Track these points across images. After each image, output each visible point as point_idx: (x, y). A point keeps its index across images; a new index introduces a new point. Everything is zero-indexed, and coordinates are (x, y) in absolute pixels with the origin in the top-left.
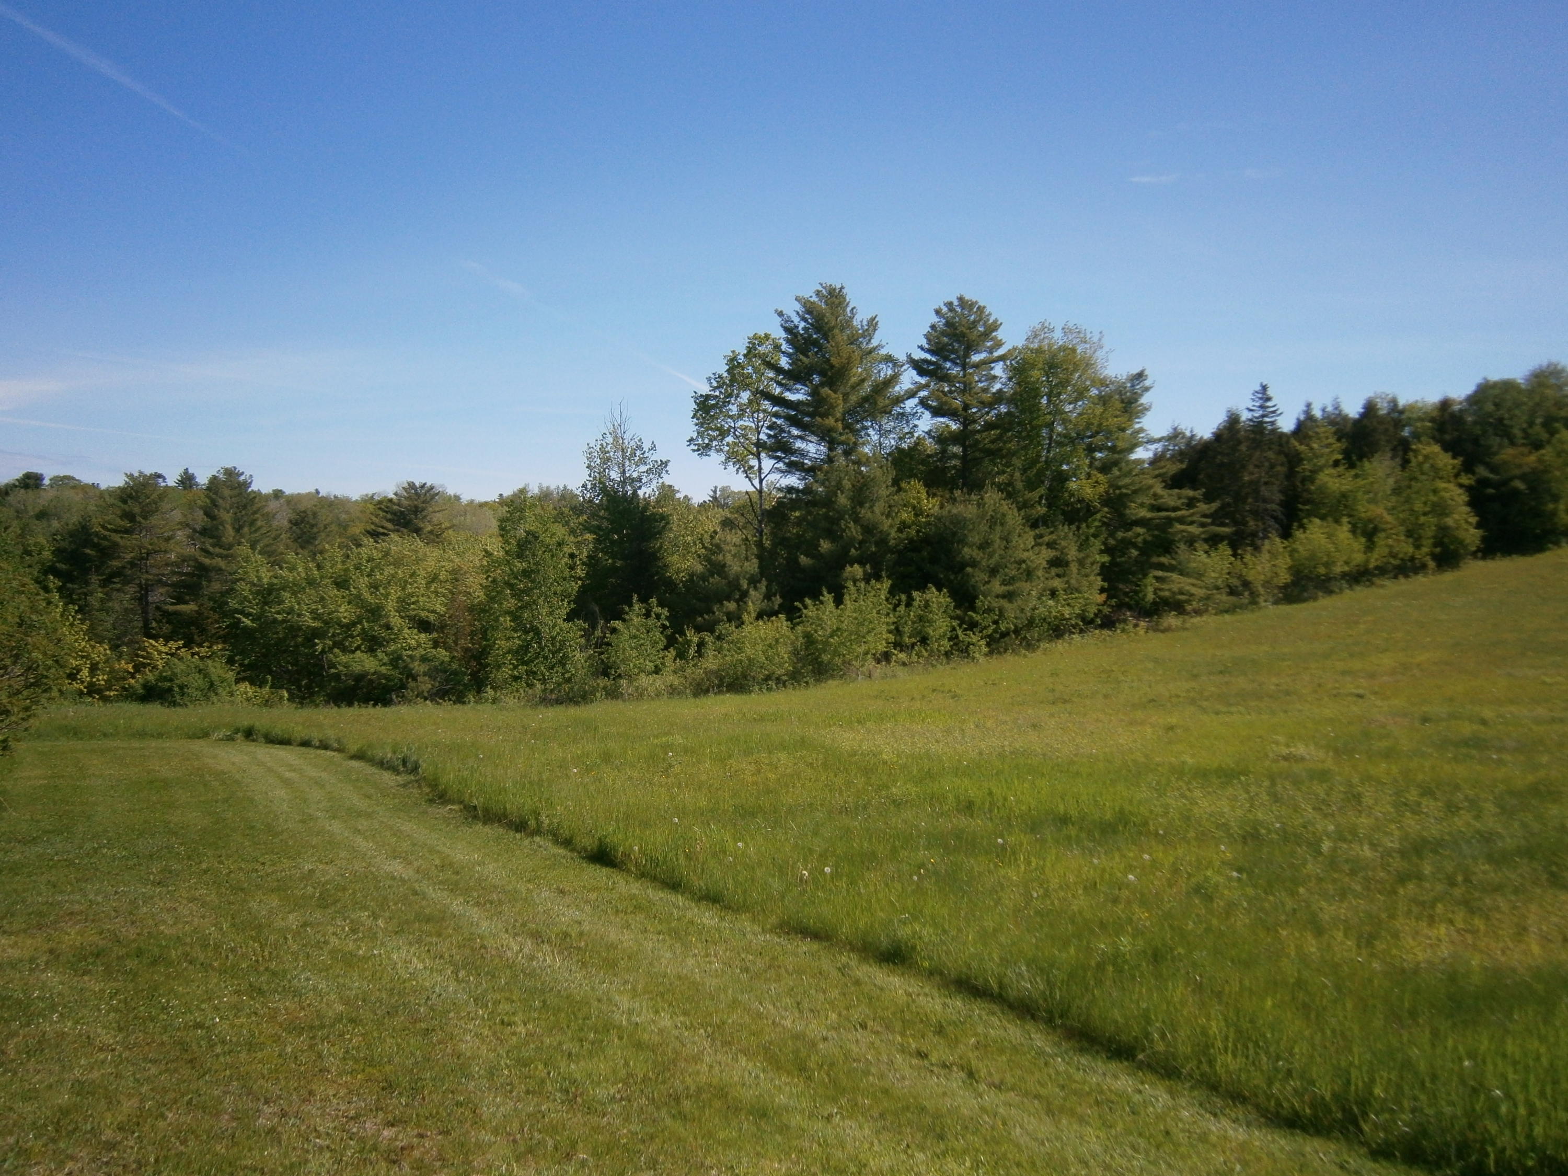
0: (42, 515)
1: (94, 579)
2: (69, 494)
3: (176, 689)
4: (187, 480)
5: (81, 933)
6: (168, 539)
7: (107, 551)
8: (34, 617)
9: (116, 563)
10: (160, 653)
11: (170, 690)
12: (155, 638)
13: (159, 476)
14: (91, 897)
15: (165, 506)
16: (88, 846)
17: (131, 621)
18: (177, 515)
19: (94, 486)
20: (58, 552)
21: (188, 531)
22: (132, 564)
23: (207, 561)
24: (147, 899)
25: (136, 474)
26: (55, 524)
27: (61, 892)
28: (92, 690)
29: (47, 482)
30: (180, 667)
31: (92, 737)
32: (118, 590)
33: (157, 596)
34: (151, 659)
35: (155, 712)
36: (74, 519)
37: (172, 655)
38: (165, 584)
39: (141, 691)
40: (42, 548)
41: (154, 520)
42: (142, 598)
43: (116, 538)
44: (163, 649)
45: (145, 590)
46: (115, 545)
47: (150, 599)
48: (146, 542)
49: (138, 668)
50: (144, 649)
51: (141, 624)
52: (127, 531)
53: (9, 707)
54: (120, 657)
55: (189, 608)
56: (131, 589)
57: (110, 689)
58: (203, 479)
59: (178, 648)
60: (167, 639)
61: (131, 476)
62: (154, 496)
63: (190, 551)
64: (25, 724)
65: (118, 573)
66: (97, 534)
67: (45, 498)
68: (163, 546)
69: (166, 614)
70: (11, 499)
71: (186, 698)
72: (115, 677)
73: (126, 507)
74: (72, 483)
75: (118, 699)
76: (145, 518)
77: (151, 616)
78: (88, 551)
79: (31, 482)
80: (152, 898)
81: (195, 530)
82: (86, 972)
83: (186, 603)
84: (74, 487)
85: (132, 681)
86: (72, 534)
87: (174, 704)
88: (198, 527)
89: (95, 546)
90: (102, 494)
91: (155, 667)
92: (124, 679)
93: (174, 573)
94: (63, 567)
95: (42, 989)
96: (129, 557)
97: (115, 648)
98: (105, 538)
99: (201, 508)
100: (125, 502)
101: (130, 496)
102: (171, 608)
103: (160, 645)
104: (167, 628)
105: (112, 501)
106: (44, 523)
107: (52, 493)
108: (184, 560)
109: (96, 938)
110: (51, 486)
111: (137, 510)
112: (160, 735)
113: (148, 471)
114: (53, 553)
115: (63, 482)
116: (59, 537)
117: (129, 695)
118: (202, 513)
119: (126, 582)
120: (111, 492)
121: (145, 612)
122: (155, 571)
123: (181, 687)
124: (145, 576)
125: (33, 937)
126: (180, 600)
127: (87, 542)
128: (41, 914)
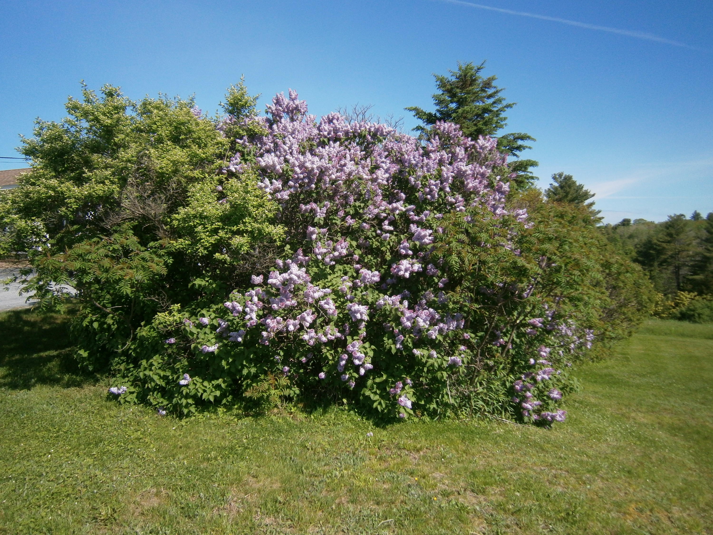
0: (631, 237)
1: (656, 264)
2: (642, 227)
3: (696, 315)
4: (696, 216)
5: (671, 418)
6: (688, 245)
7: (660, 252)
8: (640, 281)
9: (663, 257)
10: (686, 298)
11: (693, 315)
12: (684, 291)
13: (682, 215)
14: (673, 403)
15: (687, 229)
16: (667, 381)
17: (671, 283)
18: (692, 234)
19: (652, 223)
20: (639, 253)
21: (698, 241)
22: (672, 257)
23: (708, 255)
24: (699, 410)
25: (673, 215)
26: (636, 240)
27: (659, 399)
28: (656, 314)
29: (632, 222)
30: (698, 305)
31: (660, 334)
32: (665, 269)
33: (684, 271)
34: (683, 300)
35: (686, 325)
36: (644, 238)
37: (693, 299)
38: (688, 266)
39: (679, 315)
40: (632, 251)
41: (682, 236)
42: (676, 273)
43: (664, 245)
44: (688, 296)
45: (678, 268)
46: (664, 248)
47: (680, 273)
48: (678, 246)
49: (677, 305)
50: (679, 297)
51: (676, 284)
52: (669, 242)
53: (632, 318)
54: (668, 299)
55: (699, 277)
56: (671, 268)
57: (663, 313)
58: (704, 216)
59: (695, 296)
60: (690, 291)
61: (670, 217)
62: (682, 225)
63: (700, 250)
64: (637, 326)
65: (665, 261)
66: (655, 244)
67: (631, 229)
68: (687, 248)
69: (688, 280)
70: (618, 231)
71: (701, 320)
72: (667, 308)
73: (668, 231)
74: (643, 222)
75: (667, 318)
76: (677, 235)
77: (681, 281)
78: (651, 252)
79: (626, 223)
80: (700, 409)
81: (702, 240)
82: (676, 435)
83: (698, 274)
84: (643, 224)
85: (674, 310)
86: (645, 245)
87: (695, 322)
88: (703, 238)
89: (655, 249)
90: (656, 226)
91: (684, 305)
92: (670, 309)
93: (692, 261)
94: (640, 259)
95: (659, 438)
96: (670, 253)
97: (665, 295)
98: (659, 246)
99: (705, 229)
100: (667, 228)
101: (670, 226)
102: (690, 277)
103: (686, 294)
104: (690, 287)
105: (661, 229)
106: (631, 240)
107: (634, 227)
108: (697, 254)
109: (678, 422)
110: (634, 224)
111: (673, 232)
112: (691, 336)
113: (678, 214)
114: (636, 253)
115: (639, 222)
116: (638, 246)
117: (674, 317)
118: (705, 231)
119: (669, 264)
120: (661, 225)
121: (678, 279)
122: (682, 260)
123: (699, 314)
124: (678, 262)
125: (651, 415)
126: (695, 274)
127: (652, 248)
128: (653, 407)
